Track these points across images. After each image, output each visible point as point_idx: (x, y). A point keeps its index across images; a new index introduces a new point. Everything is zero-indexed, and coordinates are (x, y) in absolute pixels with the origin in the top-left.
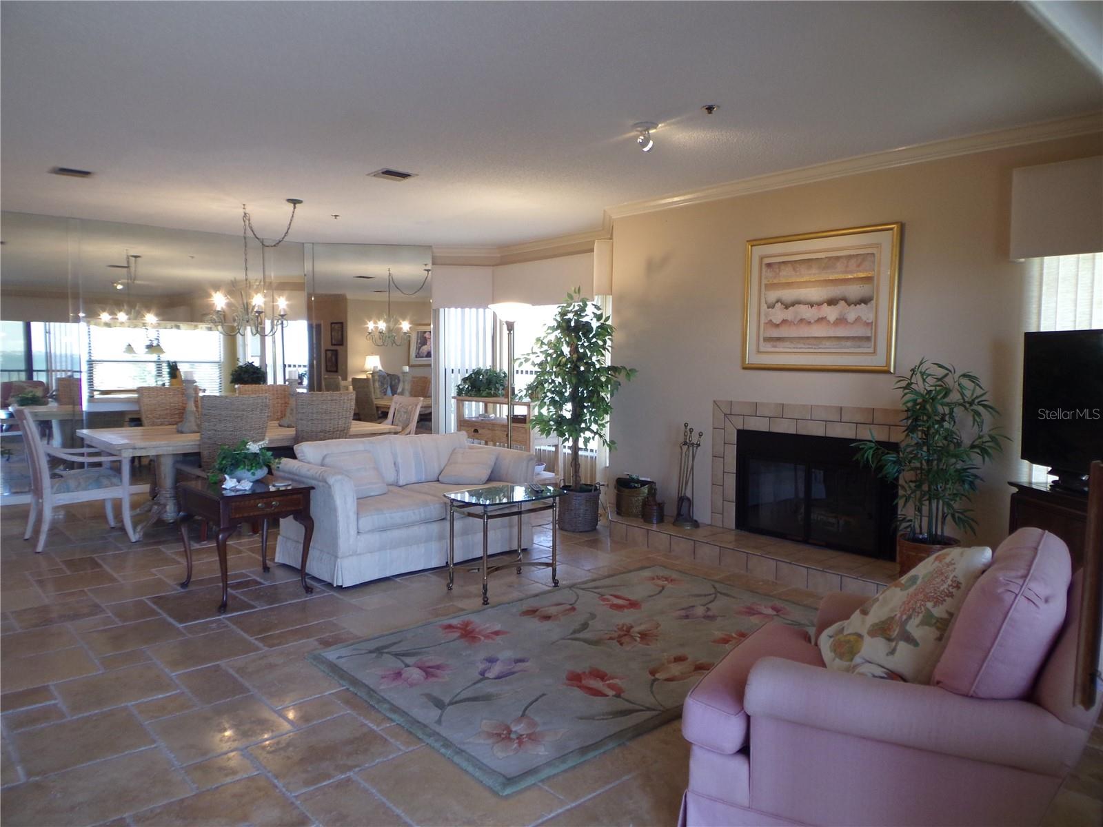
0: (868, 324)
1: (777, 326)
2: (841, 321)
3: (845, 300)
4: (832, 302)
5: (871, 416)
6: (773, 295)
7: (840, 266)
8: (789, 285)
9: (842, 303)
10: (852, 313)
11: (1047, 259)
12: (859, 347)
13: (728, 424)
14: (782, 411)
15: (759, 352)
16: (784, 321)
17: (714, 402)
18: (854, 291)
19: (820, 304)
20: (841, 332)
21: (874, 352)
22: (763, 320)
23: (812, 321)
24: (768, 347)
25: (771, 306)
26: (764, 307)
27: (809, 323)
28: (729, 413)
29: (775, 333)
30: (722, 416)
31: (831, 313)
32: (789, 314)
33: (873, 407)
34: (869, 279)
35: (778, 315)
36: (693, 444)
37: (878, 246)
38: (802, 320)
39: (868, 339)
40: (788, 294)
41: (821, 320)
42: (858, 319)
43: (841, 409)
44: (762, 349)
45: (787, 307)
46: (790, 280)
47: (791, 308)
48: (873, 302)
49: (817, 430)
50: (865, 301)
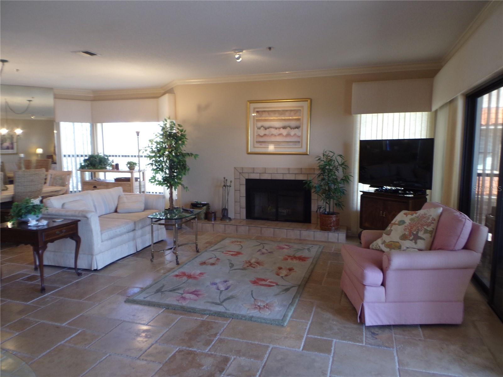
0: (299, 137)
1: (262, 137)
2: (288, 135)
3: (290, 127)
4: (284, 128)
5: (301, 171)
6: (260, 124)
7: (287, 113)
8: (266, 120)
9: (289, 128)
10: (293, 132)
11: (362, 115)
12: (296, 145)
13: (241, 176)
14: (265, 171)
15: (254, 147)
16: (265, 135)
17: (235, 168)
18: (293, 124)
19: (279, 128)
20: (288, 139)
21: (302, 147)
22: (256, 134)
23: (276, 135)
24: (258, 145)
25: (259, 128)
26: (256, 129)
27: (275, 136)
28: (241, 172)
29: (261, 139)
30: (239, 174)
31: (284, 132)
32: (267, 132)
33: (300, 167)
34: (298, 120)
35: (262, 132)
36: (228, 186)
37: (302, 107)
38: (272, 135)
39: (299, 142)
40: (267, 124)
41: (280, 135)
42: (295, 135)
43: (289, 169)
44: (255, 146)
45: (266, 129)
46: (267, 118)
47: (268, 130)
48: (301, 128)
49: (280, 177)
50: (297, 128)
